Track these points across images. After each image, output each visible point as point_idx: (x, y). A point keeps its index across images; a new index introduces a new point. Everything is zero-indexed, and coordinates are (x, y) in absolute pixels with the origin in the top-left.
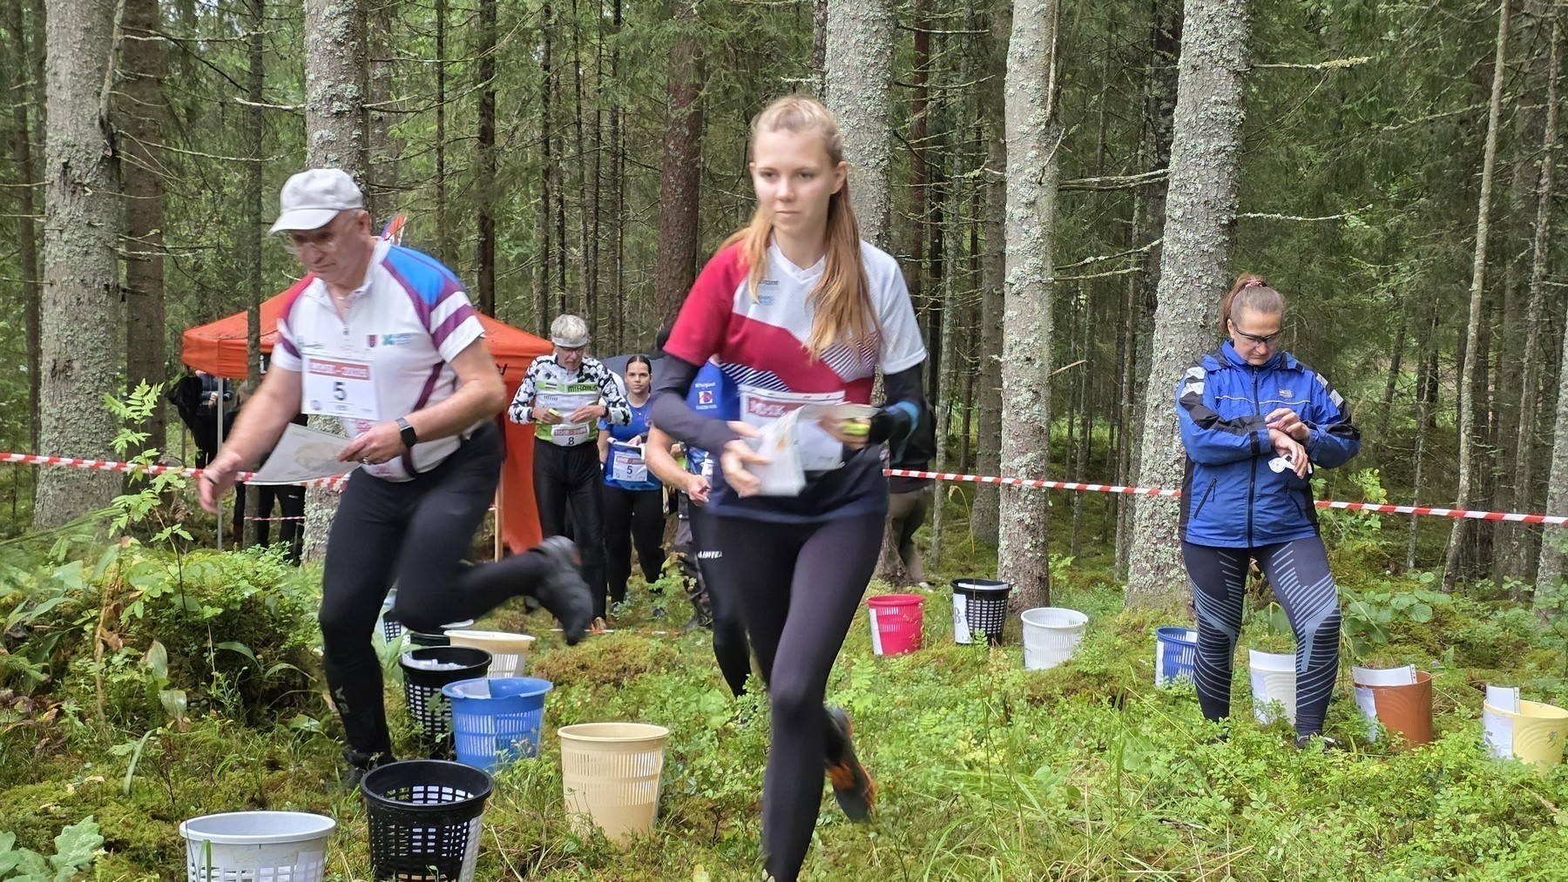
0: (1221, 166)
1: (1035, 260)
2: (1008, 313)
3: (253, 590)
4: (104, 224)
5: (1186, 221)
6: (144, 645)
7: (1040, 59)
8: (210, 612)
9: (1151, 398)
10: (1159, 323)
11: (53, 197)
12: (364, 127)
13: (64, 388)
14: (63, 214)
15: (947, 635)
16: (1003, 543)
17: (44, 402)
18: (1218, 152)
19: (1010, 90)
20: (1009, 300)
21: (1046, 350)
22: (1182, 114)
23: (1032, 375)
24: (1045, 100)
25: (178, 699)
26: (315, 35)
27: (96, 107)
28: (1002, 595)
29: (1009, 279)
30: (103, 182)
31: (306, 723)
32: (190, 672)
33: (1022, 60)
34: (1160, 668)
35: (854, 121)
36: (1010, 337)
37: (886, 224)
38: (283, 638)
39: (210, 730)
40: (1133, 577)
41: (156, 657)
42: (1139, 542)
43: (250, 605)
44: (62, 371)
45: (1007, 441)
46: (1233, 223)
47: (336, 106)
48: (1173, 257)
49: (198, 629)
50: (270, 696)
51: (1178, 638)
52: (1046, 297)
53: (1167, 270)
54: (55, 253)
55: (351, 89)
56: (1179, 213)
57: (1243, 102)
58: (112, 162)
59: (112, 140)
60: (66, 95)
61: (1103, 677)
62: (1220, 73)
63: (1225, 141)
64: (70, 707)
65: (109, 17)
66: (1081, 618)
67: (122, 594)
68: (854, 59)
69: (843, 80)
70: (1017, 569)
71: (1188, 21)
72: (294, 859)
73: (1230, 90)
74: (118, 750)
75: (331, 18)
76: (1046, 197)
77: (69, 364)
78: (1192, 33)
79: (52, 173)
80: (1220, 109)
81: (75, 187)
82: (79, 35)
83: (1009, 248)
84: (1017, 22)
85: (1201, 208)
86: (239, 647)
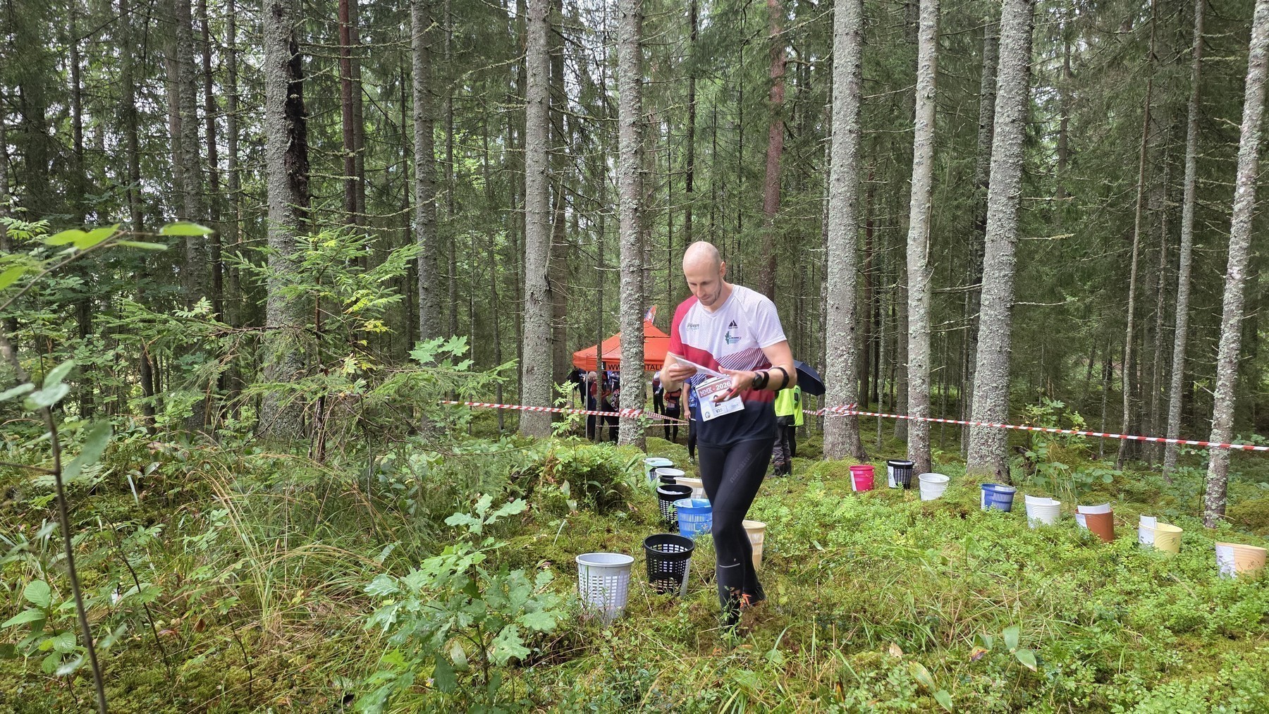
0: (1006, 283)
1: (920, 324)
2: (910, 346)
3: (602, 461)
4: (546, 315)
5: (991, 306)
6: (560, 483)
7: (922, 239)
8: (586, 469)
9: (977, 382)
10: (979, 350)
11: (528, 305)
12: (642, 276)
13: (531, 377)
14: (531, 312)
15: (885, 483)
16: (910, 445)
17: (524, 382)
18: (1004, 276)
19: (909, 252)
20: (911, 340)
21: (928, 361)
22: (987, 260)
23: (921, 373)
24: (925, 256)
25: (573, 504)
26: (624, 242)
27: (544, 271)
28: (910, 467)
29: (910, 332)
30: (545, 299)
31: (622, 514)
32: (578, 493)
33: (914, 240)
34: (983, 502)
35: (840, 266)
36: (911, 356)
37: (855, 308)
38: (612, 480)
39: (585, 516)
40: (970, 460)
41: (565, 487)
42: (972, 445)
43: (600, 466)
44: (530, 371)
45: (911, 401)
46: (1012, 306)
47: (631, 269)
48: (985, 322)
49: (581, 476)
50: (608, 502)
51: (992, 489)
52: (927, 339)
53: (982, 327)
54: (529, 326)
55: (637, 262)
56: (987, 303)
57: (1015, 255)
58: (549, 292)
59: (549, 283)
60: (533, 267)
61: (957, 505)
62: (1005, 243)
63: (1008, 272)
64: (534, 505)
65: (548, 237)
66: (946, 478)
67: (554, 460)
68: (840, 241)
69: (836, 250)
70: (916, 456)
71: (989, 221)
72: (618, 574)
73: (1010, 250)
74: (552, 524)
75: (630, 235)
76: (926, 297)
77: (533, 369)
78: (991, 226)
79: (528, 296)
80: (1004, 258)
81: (535, 301)
82: (538, 244)
83: (910, 319)
84: (912, 225)
85: (997, 301)
86: (596, 483)
